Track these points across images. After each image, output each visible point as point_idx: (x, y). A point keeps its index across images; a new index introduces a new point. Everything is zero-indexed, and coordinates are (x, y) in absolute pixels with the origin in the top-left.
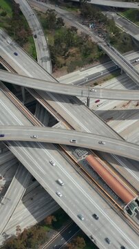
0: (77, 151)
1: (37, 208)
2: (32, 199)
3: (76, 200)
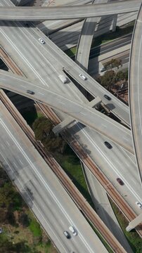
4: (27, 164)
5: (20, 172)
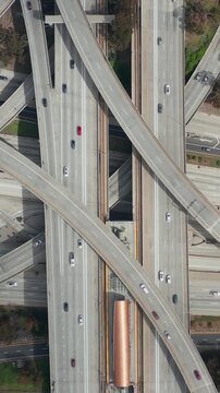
0: (117, 281)
1: (35, 288)
2: (37, 273)
3: (70, 333)
4: (160, 12)
5: (171, 10)
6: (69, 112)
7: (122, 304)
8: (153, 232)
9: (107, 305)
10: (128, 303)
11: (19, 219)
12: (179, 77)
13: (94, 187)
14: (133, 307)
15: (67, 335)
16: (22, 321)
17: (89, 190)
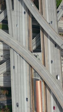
0: (36, 73)
1: (7, 80)
2: (8, 75)
3: (20, 94)
6: (18, 17)
7: (39, 82)
8: (49, 57)
9: (33, 83)
10: (41, 82)
11: (2, 56)
12: (55, 7)
13: (27, 42)
14: (43, 83)
15: (18, 95)
16: (2, 91)
17: (25, 43)
